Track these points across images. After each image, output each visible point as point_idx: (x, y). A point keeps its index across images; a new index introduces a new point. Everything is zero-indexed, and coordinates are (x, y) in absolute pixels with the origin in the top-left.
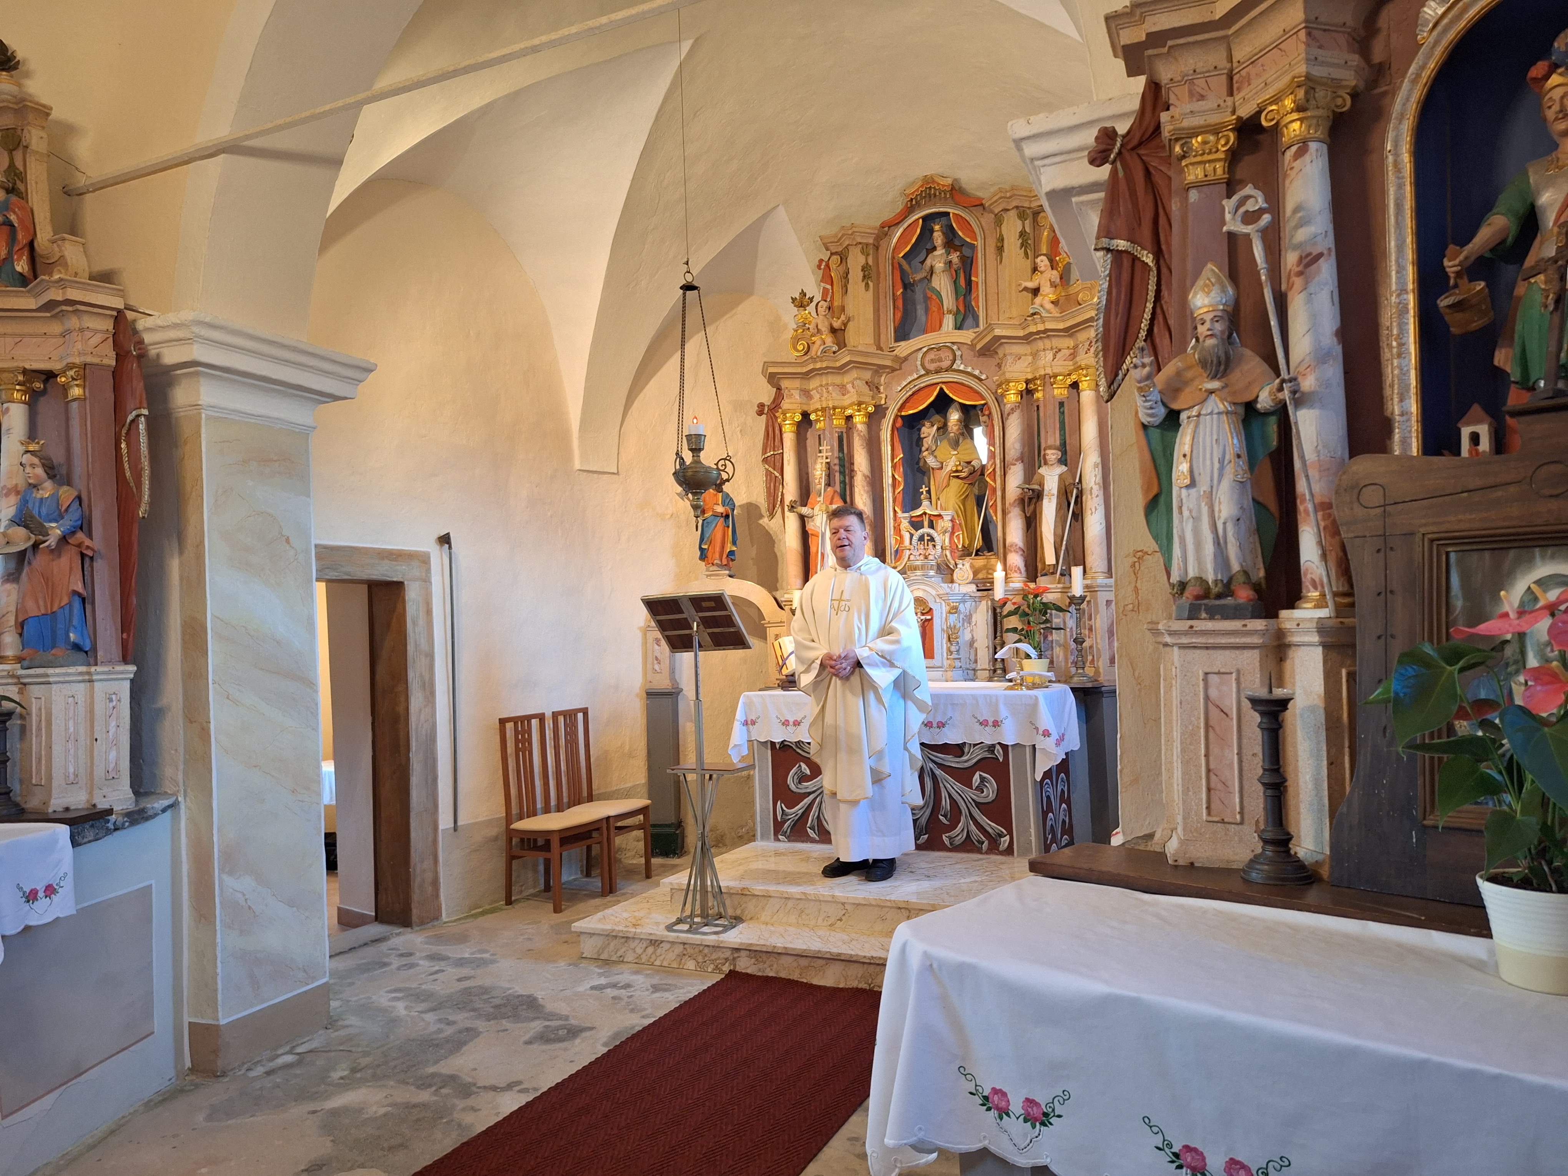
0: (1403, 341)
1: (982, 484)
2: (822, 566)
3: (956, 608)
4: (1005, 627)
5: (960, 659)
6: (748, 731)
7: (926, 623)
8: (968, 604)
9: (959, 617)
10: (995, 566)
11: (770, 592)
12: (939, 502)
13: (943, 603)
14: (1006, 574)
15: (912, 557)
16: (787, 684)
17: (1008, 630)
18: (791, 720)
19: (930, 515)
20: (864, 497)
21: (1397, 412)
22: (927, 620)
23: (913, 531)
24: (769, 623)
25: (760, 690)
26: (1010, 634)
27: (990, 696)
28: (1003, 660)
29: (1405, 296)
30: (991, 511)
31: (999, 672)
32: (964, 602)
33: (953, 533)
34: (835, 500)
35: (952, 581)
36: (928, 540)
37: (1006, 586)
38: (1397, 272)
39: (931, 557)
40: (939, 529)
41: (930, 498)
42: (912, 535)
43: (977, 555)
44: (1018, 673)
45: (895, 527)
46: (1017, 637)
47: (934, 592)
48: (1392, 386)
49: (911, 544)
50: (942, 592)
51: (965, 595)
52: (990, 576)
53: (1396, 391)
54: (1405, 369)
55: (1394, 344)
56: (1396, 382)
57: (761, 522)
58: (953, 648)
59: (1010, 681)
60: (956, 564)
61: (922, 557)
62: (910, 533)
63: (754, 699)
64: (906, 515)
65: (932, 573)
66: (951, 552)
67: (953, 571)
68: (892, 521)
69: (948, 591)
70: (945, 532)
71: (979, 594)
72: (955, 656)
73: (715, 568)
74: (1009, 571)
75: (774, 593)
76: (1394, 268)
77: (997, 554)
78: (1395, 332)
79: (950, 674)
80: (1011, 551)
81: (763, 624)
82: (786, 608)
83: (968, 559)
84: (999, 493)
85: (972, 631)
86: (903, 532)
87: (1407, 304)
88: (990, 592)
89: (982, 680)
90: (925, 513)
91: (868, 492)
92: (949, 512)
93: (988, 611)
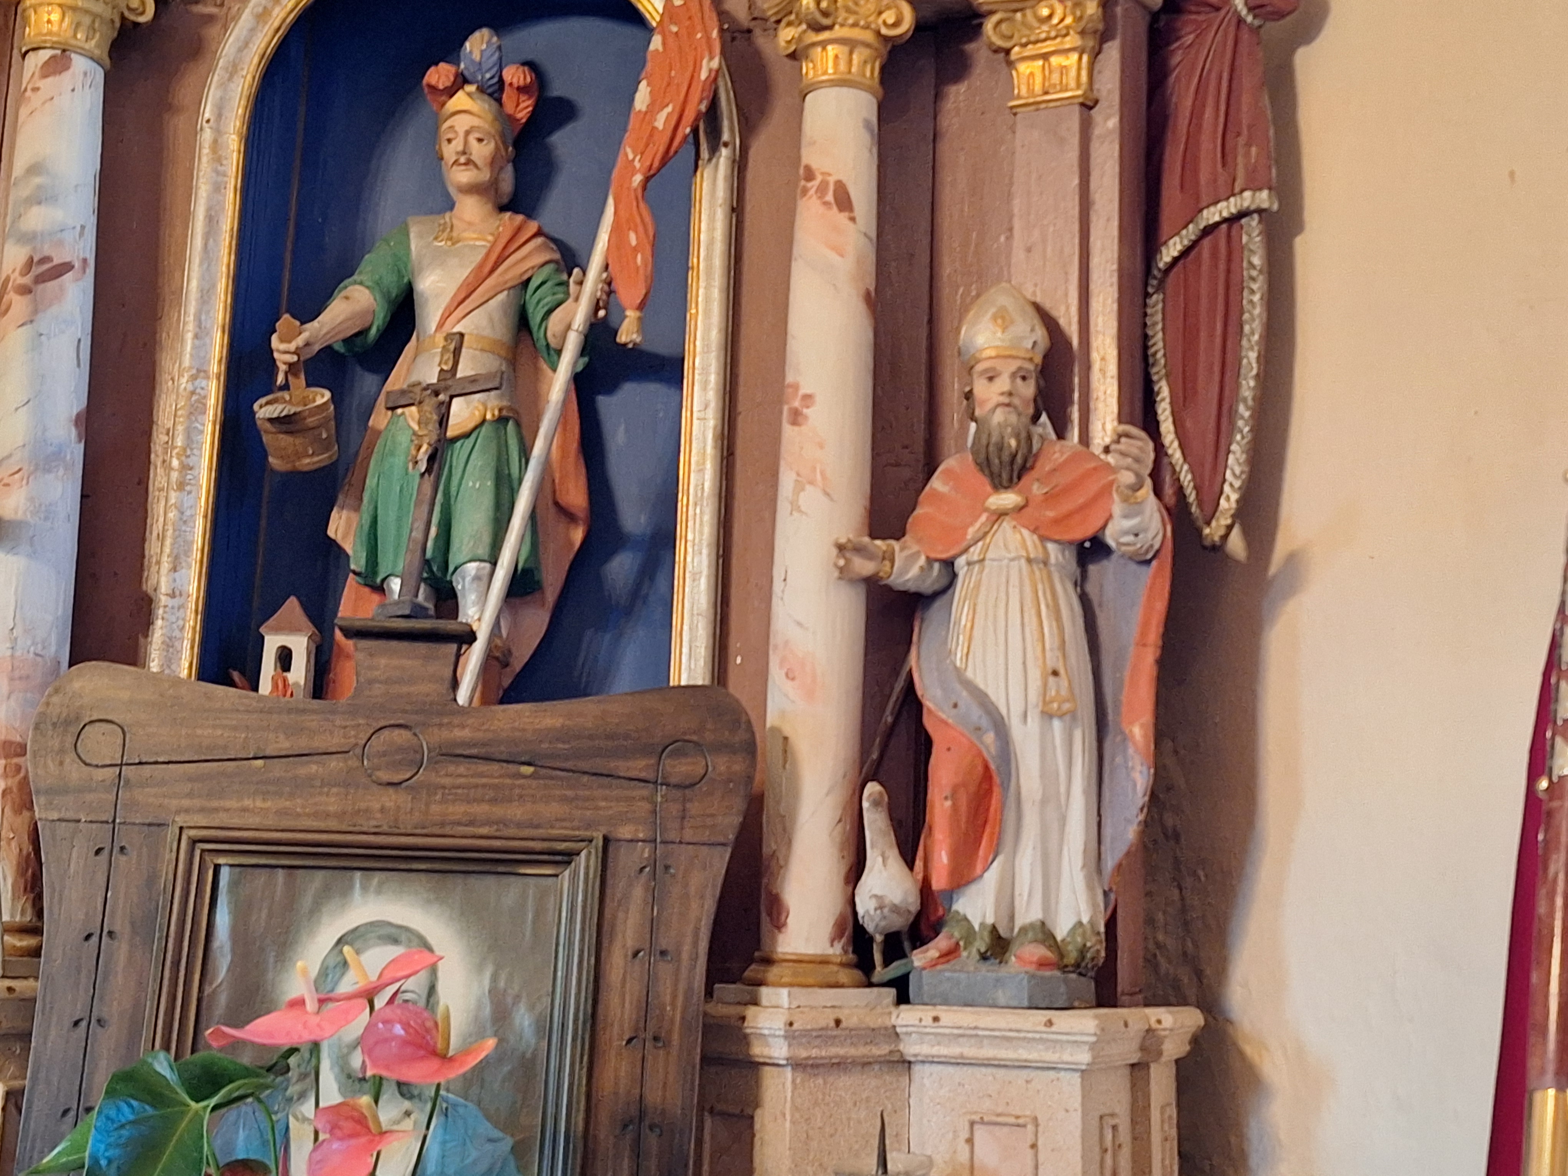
0: (191, 461)
21: (164, 588)
29: (204, 383)
38: (196, 336)
48: (162, 538)
53: (167, 550)
54: (188, 513)
55: (175, 463)
56: (170, 533)
76: (191, 327)
78: (179, 442)
87: (205, 397)
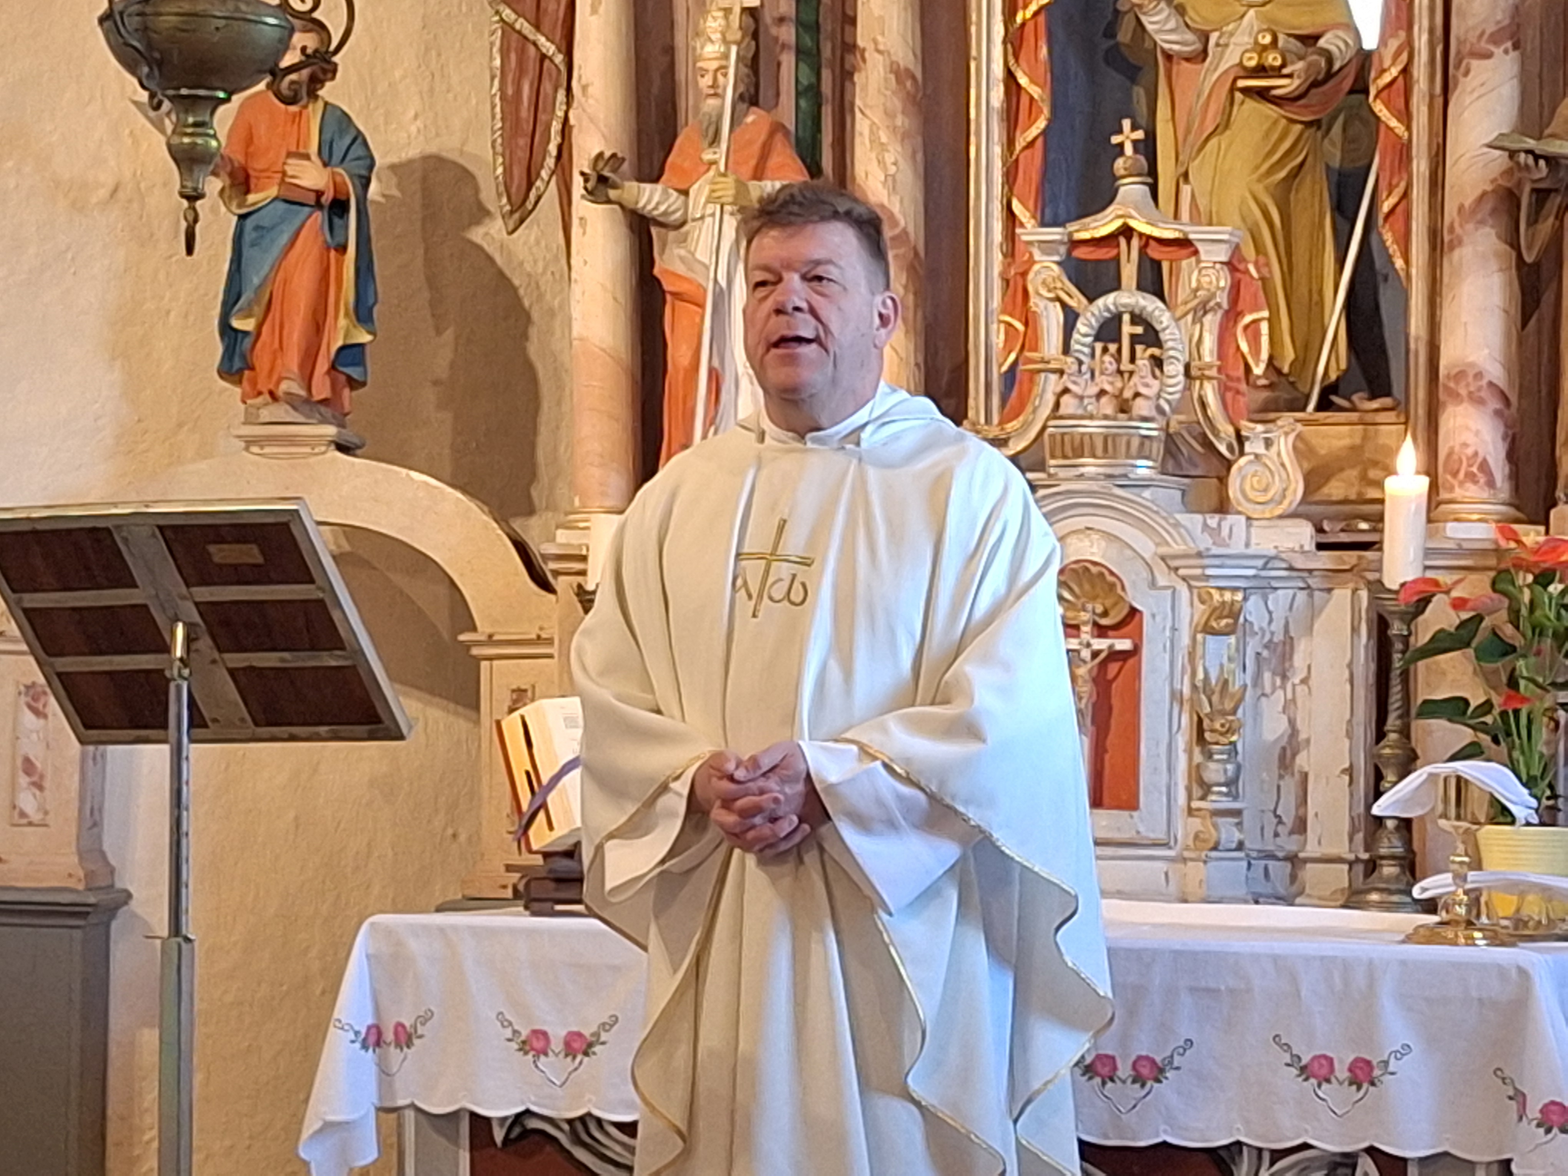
1: (1357, 127)
2: (711, 421)
3: (1233, 612)
4: (1422, 694)
5: (1237, 813)
6: (385, 1073)
7: (1113, 668)
8: (1279, 600)
9: (1241, 649)
10: (1392, 452)
11: (502, 517)
12: (1186, 190)
13: (1183, 590)
14: (1434, 487)
15: (1069, 405)
16: (550, 889)
17: (1431, 709)
18: (558, 1034)
19: (1147, 239)
20: (889, 158)
22: (1114, 655)
23: (1077, 300)
24: (490, 641)
25: (439, 910)
26: (1439, 725)
27: (1346, 966)
28: (1406, 824)
30: (1388, 237)
31: (1389, 870)
32: (1265, 588)
33: (1232, 314)
34: (774, 160)
35: (1223, 507)
36: (1135, 339)
37: (1430, 535)
39: (1142, 407)
40: (1182, 294)
41: (1153, 172)
42: (1071, 318)
43: (1324, 405)
44: (1460, 878)
45: (1006, 282)
46: (1464, 735)
47: (1146, 547)
49: (1066, 350)
50: (1177, 548)
51: (1268, 561)
52: (1373, 494)
57: (477, 235)
58: (1214, 772)
59: (1430, 906)
60: (1241, 439)
61: (1107, 406)
62: (1064, 305)
63: (414, 945)
64: (1054, 234)
65: (1144, 469)
66: (1223, 391)
67: (1229, 464)
68: (998, 257)
69: (1205, 542)
70: (1203, 309)
71: (1327, 560)
72: (1218, 801)
73: (281, 411)
74: (1443, 476)
75: (517, 524)
77: (1402, 408)
79: (1196, 871)
80: (1456, 396)
81: (467, 646)
82: (561, 584)
83: (1287, 419)
84: (1420, 166)
85: (1289, 705)
86: (1037, 304)
88: (1369, 554)
89: (1323, 902)
90: (1127, 232)
91: (905, 136)
92: (1223, 233)
93: (1355, 630)
